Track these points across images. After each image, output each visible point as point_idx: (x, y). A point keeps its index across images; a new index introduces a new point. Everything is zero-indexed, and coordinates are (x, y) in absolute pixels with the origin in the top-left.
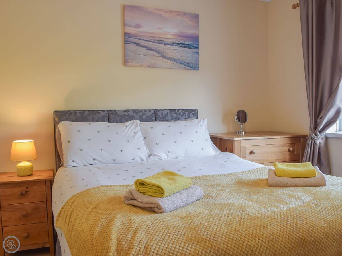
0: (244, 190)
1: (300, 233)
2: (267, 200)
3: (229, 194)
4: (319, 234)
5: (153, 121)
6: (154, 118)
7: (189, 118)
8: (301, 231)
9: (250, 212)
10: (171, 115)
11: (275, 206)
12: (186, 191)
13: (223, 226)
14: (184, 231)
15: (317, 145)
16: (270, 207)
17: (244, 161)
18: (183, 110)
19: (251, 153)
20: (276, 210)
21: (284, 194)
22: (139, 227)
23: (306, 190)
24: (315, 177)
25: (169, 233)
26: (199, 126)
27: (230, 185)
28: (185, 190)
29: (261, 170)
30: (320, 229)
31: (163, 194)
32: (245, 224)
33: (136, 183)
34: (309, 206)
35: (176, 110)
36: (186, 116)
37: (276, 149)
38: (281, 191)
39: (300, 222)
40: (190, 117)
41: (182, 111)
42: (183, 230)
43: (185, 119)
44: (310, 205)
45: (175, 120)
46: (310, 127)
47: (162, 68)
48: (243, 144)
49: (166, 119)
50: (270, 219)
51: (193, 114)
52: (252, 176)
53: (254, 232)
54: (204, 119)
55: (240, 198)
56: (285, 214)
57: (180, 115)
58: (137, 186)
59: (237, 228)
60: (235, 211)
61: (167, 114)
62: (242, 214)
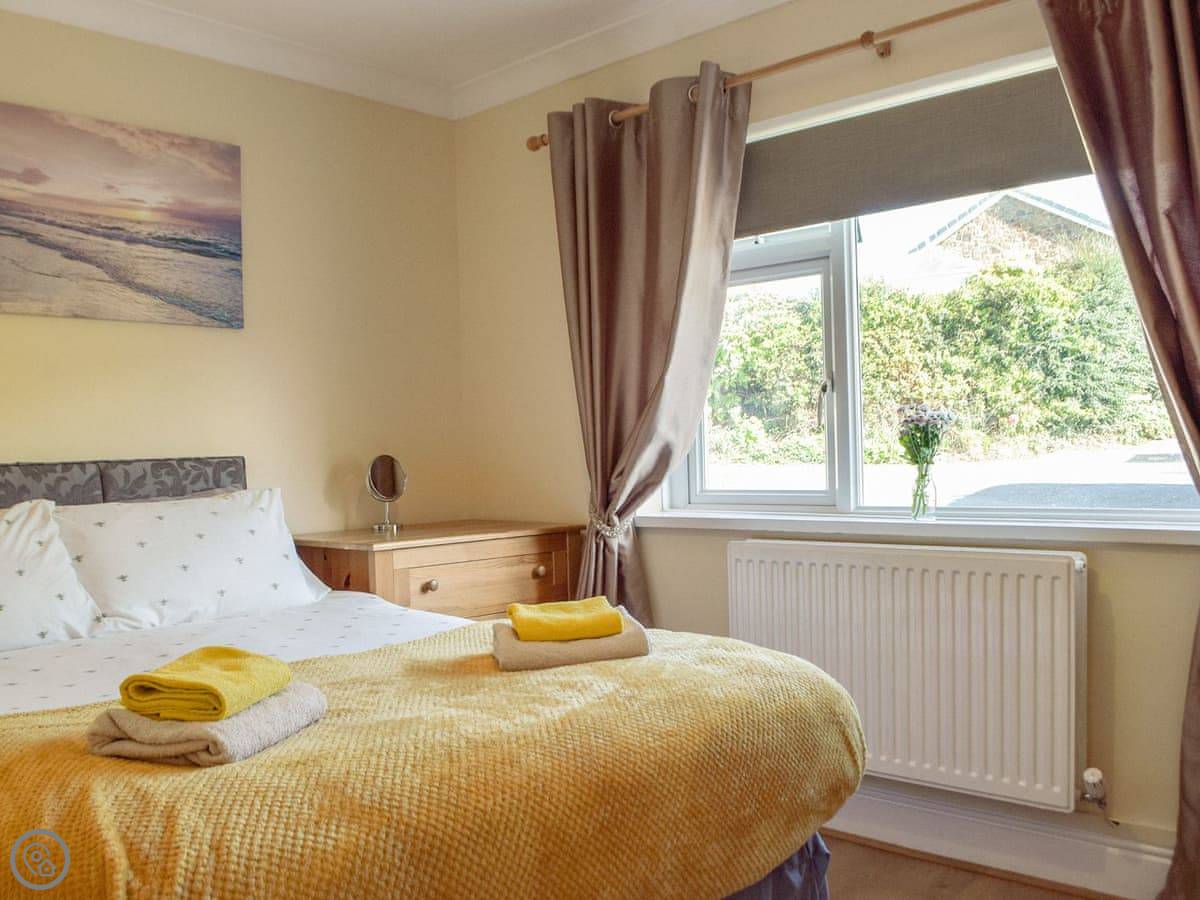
0: (434, 684)
1: (601, 769)
2: (504, 702)
3: (397, 699)
4: (645, 767)
5: (93, 501)
6: (99, 492)
7: (218, 487)
8: (603, 763)
9: (471, 731)
10: (156, 480)
11: (529, 712)
12: (278, 698)
13: (407, 772)
14: (307, 795)
15: (613, 553)
16: (518, 717)
17: (410, 611)
18: (198, 460)
19: (426, 588)
20: (533, 719)
21: (547, 684)
22: (175, 802)
23: (600, 669)
24: (619, 633)
25: (267, 805)
26: (259, 511)
27: (393, 678)
28: (273, 697)
29: (469, 632)
30: (645, 754)
31: (216, 712)
32: (464, 761)
33: (125, 688)
34: (613, 702)
35: (174, 463)
36: (206, 481)
37: (501, 573)
38: (535, 677)
39: (597, 742)
40: (222, 484)
41: (193, 464)
42: (304, 794)
43: (206, 491)
44: (615, 700)
45: (171, 494)
46: (592, 501)
47: (119, 320)
48: (401, 561)
49: (140, 492)
50: (522, 742)
51: (230, 474)
52: (447, 650)
53: (490, 777)
54: (270, 490)
55: (431, 706)
56: (559, 726)
57: (187, 479)
58: (130, 698)
59: (446, 771)
60: (430, 733)
61: (144, 477)
62: (451, 739)
